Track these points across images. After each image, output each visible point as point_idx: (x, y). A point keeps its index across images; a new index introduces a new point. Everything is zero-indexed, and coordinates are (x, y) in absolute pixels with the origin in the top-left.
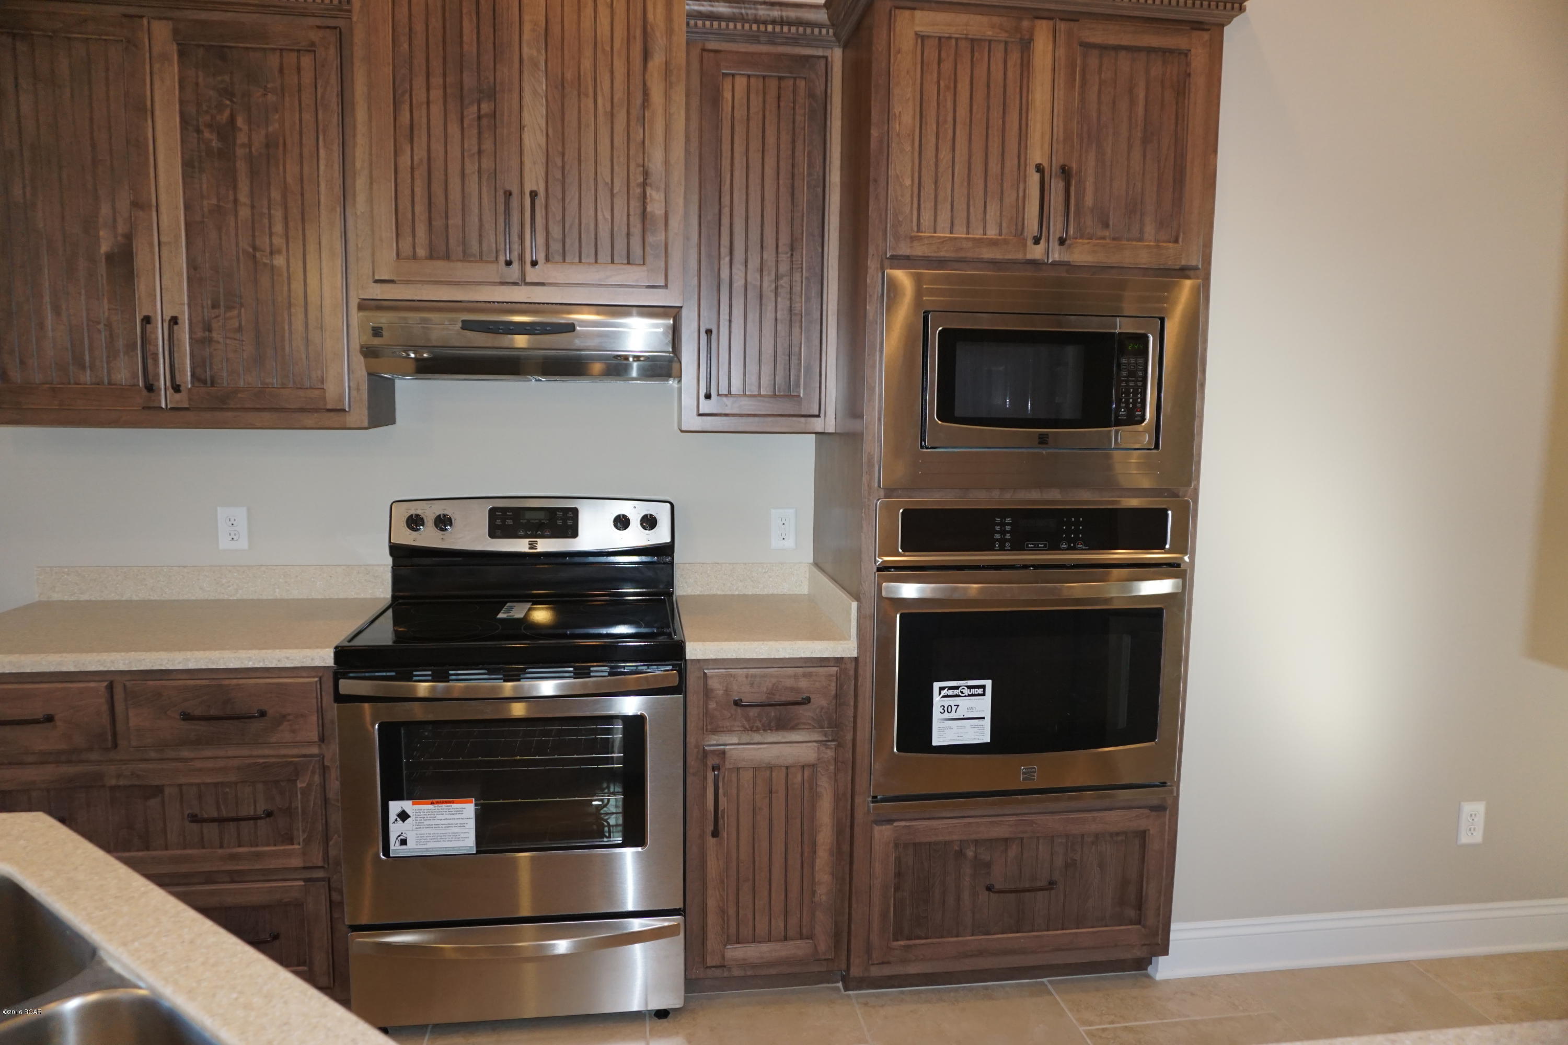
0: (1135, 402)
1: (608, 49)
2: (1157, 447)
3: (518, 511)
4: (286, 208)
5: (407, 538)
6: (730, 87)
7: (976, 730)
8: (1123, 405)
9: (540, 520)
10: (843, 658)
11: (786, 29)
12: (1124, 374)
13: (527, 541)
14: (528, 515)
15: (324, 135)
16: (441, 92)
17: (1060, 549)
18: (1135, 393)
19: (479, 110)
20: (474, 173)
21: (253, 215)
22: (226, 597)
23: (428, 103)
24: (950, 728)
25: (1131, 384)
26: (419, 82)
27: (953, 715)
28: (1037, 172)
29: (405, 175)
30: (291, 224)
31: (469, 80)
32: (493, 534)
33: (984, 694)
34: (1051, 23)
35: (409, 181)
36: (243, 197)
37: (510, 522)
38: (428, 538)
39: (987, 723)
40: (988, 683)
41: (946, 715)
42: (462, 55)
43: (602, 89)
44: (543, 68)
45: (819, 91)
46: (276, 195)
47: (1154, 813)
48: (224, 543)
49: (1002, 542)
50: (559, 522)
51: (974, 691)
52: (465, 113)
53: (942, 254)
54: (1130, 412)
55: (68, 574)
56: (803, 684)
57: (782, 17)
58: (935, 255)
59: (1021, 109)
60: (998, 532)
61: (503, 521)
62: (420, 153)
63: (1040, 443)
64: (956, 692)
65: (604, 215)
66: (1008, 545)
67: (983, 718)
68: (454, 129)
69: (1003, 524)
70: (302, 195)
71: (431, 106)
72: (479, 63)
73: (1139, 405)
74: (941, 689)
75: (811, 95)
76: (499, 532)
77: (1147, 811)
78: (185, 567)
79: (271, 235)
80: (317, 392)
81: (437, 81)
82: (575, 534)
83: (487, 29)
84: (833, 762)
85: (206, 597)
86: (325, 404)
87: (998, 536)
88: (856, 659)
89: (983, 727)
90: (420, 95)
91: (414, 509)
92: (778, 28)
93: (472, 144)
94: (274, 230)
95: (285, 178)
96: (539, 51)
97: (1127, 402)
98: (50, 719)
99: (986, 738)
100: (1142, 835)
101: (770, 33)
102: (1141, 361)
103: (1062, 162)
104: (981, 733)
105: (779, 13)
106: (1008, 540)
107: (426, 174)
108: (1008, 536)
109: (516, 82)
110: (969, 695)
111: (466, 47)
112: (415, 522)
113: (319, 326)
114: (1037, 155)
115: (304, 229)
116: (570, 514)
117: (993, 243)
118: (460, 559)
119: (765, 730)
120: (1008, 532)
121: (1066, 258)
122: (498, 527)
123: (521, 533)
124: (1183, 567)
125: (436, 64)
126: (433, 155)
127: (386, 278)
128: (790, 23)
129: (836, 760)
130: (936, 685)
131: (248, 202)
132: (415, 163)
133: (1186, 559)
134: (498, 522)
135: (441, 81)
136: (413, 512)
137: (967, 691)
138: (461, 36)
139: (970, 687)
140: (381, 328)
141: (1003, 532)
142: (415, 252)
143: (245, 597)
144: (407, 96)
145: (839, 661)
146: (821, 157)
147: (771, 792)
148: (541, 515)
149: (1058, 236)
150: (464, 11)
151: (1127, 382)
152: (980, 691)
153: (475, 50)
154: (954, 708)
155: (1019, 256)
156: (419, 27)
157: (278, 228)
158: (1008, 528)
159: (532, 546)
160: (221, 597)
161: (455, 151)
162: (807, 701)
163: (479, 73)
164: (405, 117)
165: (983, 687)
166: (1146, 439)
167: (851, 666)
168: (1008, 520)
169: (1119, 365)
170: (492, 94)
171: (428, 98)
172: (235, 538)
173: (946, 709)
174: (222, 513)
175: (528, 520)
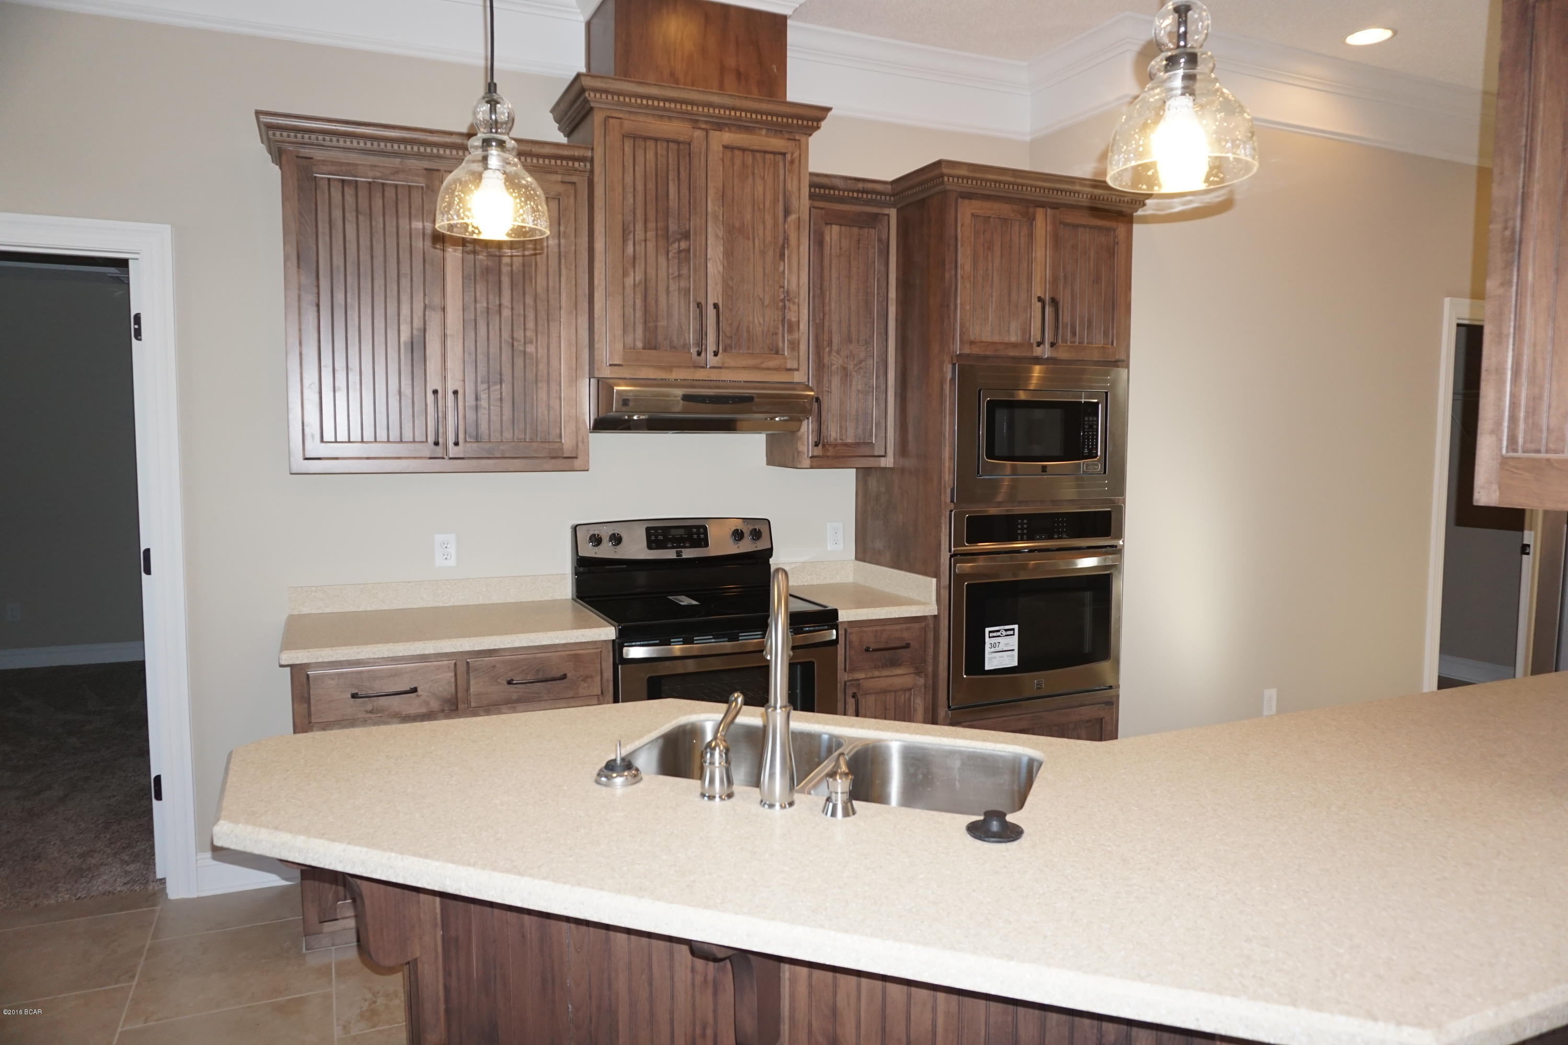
0: (1092, 445)
1: (761, 207)
2: (1105, 473)
3: (666, 529)
4: (536, 311)
5: (588, 551)
6: (829, 233)
7: (1009, 658)
8: (1086, 446)
9: (681, 535)
10: (926, 616)
11: (865, 196)
12: (1087, 427)
13: (674, 551)
14: (673, 532)
15: (565, 259)
16: (654, 233)
17: (1054, 539)
18: (1093, 439)
19: (679, 246)
20: (675, 290)
21: (512, 315)
22: (441, 605)
23: (645, 241)
24: (995, 657)
25: (1090, 433)
26: (639, 226)
27: (997, 649)
28: (1039, 301)
29: (629, 291)
30: (540, 322)
31: (673, 227)
32: (650, 547)
33: (1014, 635)
34: (1044, 209)
35: (633, 295)
36: (506, 301)
37: (661, 538)
38: (606, 551)
39: (1016, 653)
40: (1016, 627)
41: (993, 649)
42: (668, 208)
43: (758, 235)
44: (721, 219)
45: (884, 237)
46: (529, 301)
47: (1107, 707)
48: (439, 562)
49: (1022, 535)
50: (695, 536)
51: (1009, 633)
52: (670, 248)
53: (987, 353)
54: (1090, 450)
55: (316, 592)
56: (906, 635)
57: (863, 188)
58: (983, 353)
59: (1028, 262)
60: (1020, 529)
61: (656, 537)
62: (639, 277)
63: (1043, 471)
64: (999, 634)
65: (758, 320)
66: (1025, 537)
67: (1013, 650)
68: (662, 260)
69: (1022, 524)
70: (548, 301)
71: (648, 242)
72: (679, 215)
73: (1095, 446)
74: (990, 632)
75: (880, 240)
76: (654, 545)
77: (1103, 705)
78: (409, 582)
79: (525, 330)
80: (557, 445)
81: (652, 225)
82: (707, 545)
83: (684, 191)
84: (923, 687)
85: (425, 606)
86: (563, 453)
87: (1019, 531)
88: (935, 616)
89: (1013, 656)
90: (640, 234)
91: (595, 530)
92: (860, 195)
93: (674, 270)
94: (527, 326)
95: (536, 289)
96: (719, 208)
97: (1088, 445)
98: (414, 690)
99: (1016, 664)
100: (1101, 720)
101: (855, 198)
102: (1095, 419)
103: (1051, 296)
104: (1011, 660)
105: (863, 185)
106: (1025, 534)
107: (643, 290)
108: (1025, 531)
109: (704, 227)
110: (1006, 636)
111: (671, 203)
112: (596, 540)
113: (558, 396)
114: (1038, 291)
115: (548, 327)
116: (702, 530)
117: (1015, 346)
118: (625, 566)
119: (883, 667)
120: (1025, 529)
121: (1055, 355)
122: (653, 542)
123: (670, 545)
124: (1118, 547)
125: (652, 215)
126: (649, 277)
127: (618, 363)
128: (867, 193)
129: (925, 685)
130: (987, 630)
131: (510, 305)
132: (636, 282)
133: (1121, 543)
134: (653, 538)
135: (654, 225)
136: (592, 533)
137: (1004, 633)
138: (668, 196)
139: (1006, 630)
140: (628, 400)
141: (1022, 529)
142: (635, 344)
143: (456, 604)
144: (632, 235)
145: (924, 618)
146: (885, 282)
147: (886, 709)
148: (681, 532)
149: (1050, 341)
150: (670, 178)
151: (1088, 432)
152: (1011, 632)
153: (677, 206)
154: (997, 644)
155: (1028, 354)
156: (640, 187)
157: (531, 325)
158: (1025, 526)
159: (679, 554)
160: (437, 605)
161: (662, 274)
162: (907, 646)
163: (679, 220)
164: (630, 250)
165: (1013, 630)
166: (1099, 467)
167: (931, 622)
168: (1025, 521)
169: (1084, 420)
170: (686, 236)
171: (645, 237)
172: (449, 557)
173: (993, 645)
174: (439, 538)
175: (674, 536)
